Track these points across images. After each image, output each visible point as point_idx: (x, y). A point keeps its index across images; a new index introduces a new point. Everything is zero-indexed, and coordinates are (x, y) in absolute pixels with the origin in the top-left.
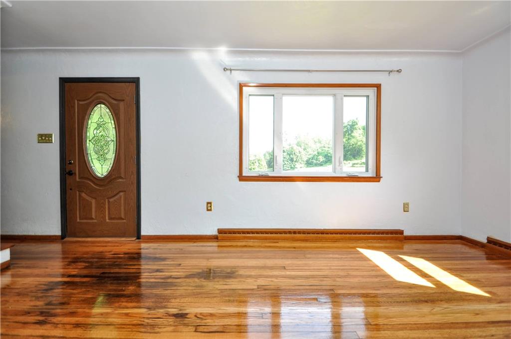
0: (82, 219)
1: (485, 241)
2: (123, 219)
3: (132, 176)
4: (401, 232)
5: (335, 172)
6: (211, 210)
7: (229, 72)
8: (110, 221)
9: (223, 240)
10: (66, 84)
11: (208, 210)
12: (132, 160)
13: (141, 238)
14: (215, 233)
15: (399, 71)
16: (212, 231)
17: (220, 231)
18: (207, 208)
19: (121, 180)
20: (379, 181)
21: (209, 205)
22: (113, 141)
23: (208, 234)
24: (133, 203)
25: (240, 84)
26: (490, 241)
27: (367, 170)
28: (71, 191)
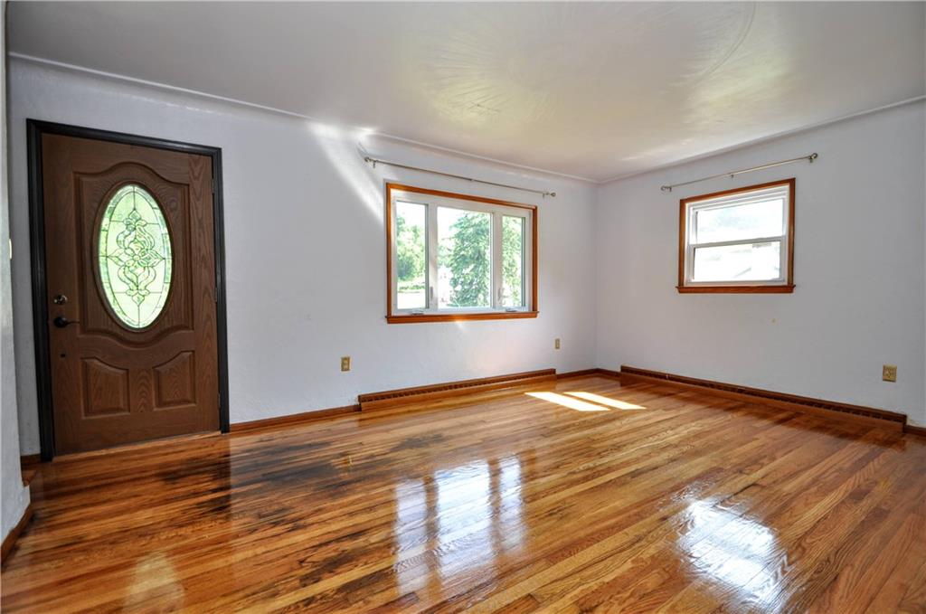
0: (94, 413)
1: (619, 370)
2: (189, 402)
3: (209, 323)
4: (553, 371)
5: (494, 307)
6: (348, 369)
7: (371, 164)
8: (160, 409)
9: (369, 410)
10: (43, 134)
11: (343, 370)
12: (206, 296)
13: (231, 429)
14: (354, 402)
15: (553, 195)
16: (350, 400)
17: (362, 399)
18: (342, 366)
19: (183, 332)
20: (536, 317)
21: (346, 362)
22: (164, 259)
23: (344, 405)
24: (211, 371)
25: (387, 184)
26: (624, 369)
27: (524, 305)
28: (63, 359)
